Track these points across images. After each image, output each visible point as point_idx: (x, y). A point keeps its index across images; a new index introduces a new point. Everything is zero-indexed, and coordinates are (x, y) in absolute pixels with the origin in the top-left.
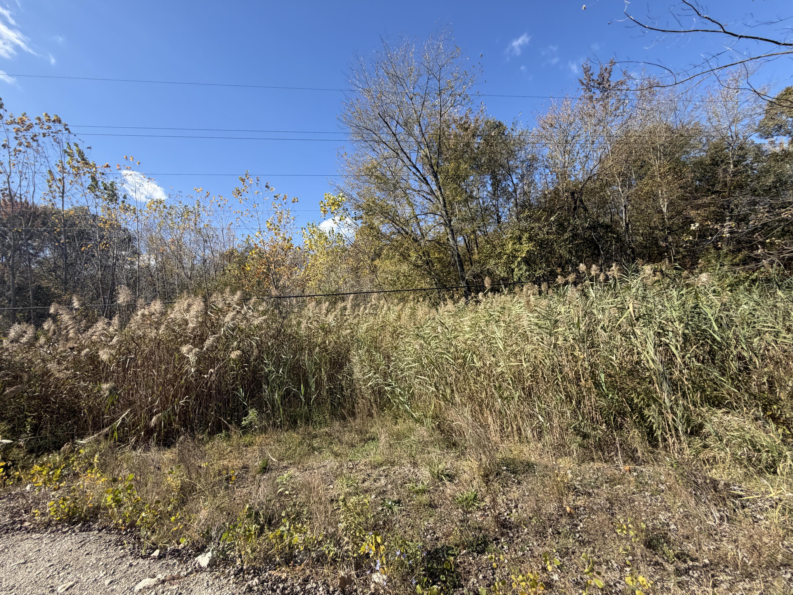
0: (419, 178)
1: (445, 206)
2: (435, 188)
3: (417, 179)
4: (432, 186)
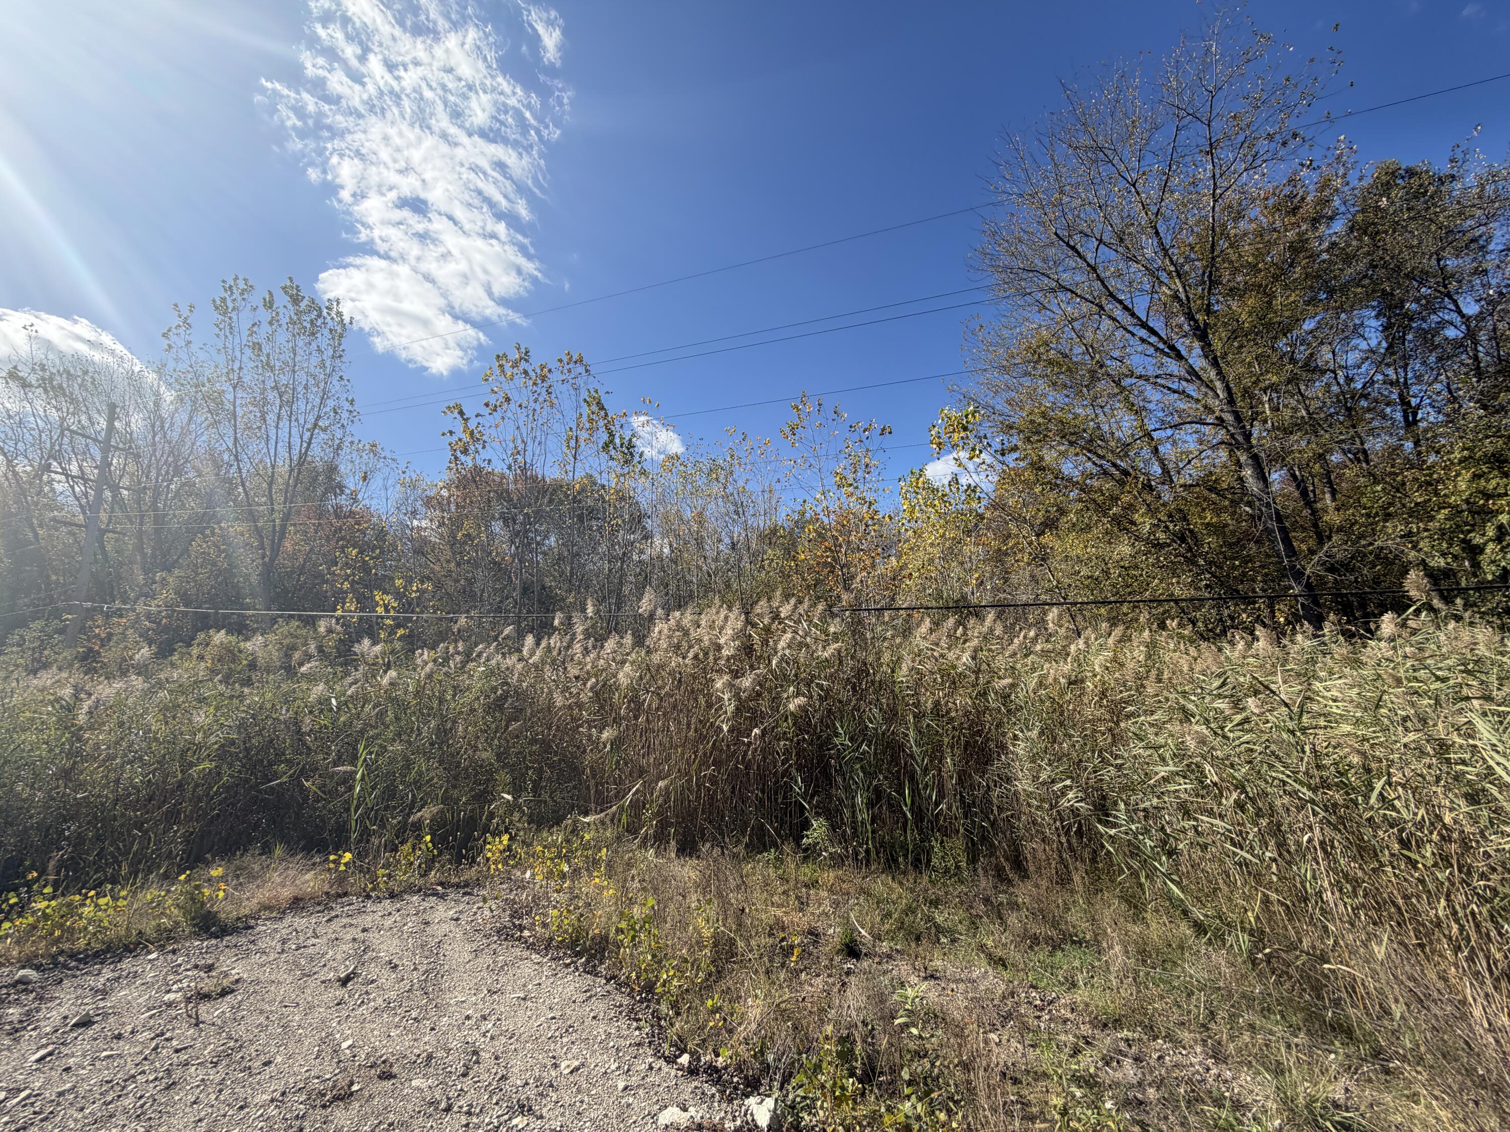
0: (1157, 349)
1: (1231, 401)
2: (1198, 362)
3: (1151, 351)
4: (1191, 361)
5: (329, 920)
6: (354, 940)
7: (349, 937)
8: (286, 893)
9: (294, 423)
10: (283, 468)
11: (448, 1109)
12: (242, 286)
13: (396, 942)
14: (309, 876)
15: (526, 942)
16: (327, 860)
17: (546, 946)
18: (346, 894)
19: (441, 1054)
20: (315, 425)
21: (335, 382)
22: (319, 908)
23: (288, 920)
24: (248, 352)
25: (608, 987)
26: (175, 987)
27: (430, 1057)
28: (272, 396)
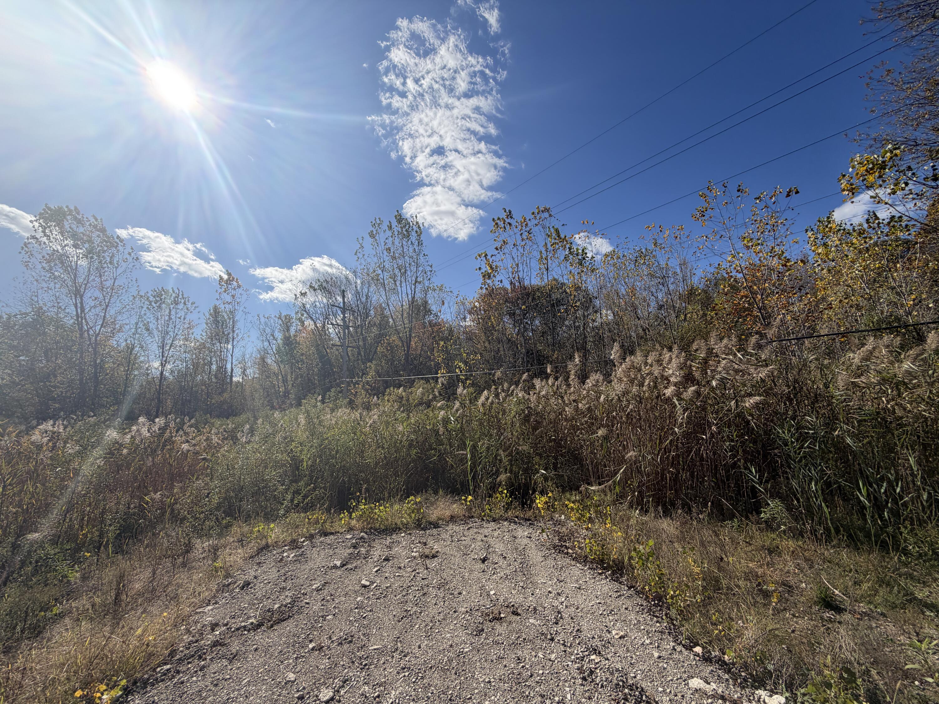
5: (468, 529)
6: (482, 540)
7: (479, 539)
8: (448, 513)
9: (407, 283)
10: (406, 306)
11: (552, 639)
12: (378, 222)
13: (502, 545)
14: (455, 506)
15: (572, 556)
16: (460, 499)
17: (584, 560)
18: (472, 517)
19: (540, 608)
20: (416, 282)
21: (421, 258)
22: (462, 522)
23: (451, 526)
24: (385, 252)
25: (630, 592)
26: (415, 550)
27: (535, 609)
28: (397, 271)
